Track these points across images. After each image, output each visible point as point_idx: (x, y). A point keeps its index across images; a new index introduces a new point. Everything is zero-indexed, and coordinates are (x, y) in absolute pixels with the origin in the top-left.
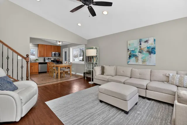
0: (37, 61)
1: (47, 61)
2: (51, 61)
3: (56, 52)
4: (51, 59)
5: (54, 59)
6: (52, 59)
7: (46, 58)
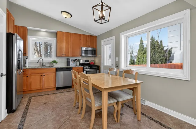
0: (54, 64)
1: (72, 65)
2: (81, 64)
3: (88, 46)
4: (79, 61)
5: (86, 61)
6: (81, 61)
7: (71, 59)
